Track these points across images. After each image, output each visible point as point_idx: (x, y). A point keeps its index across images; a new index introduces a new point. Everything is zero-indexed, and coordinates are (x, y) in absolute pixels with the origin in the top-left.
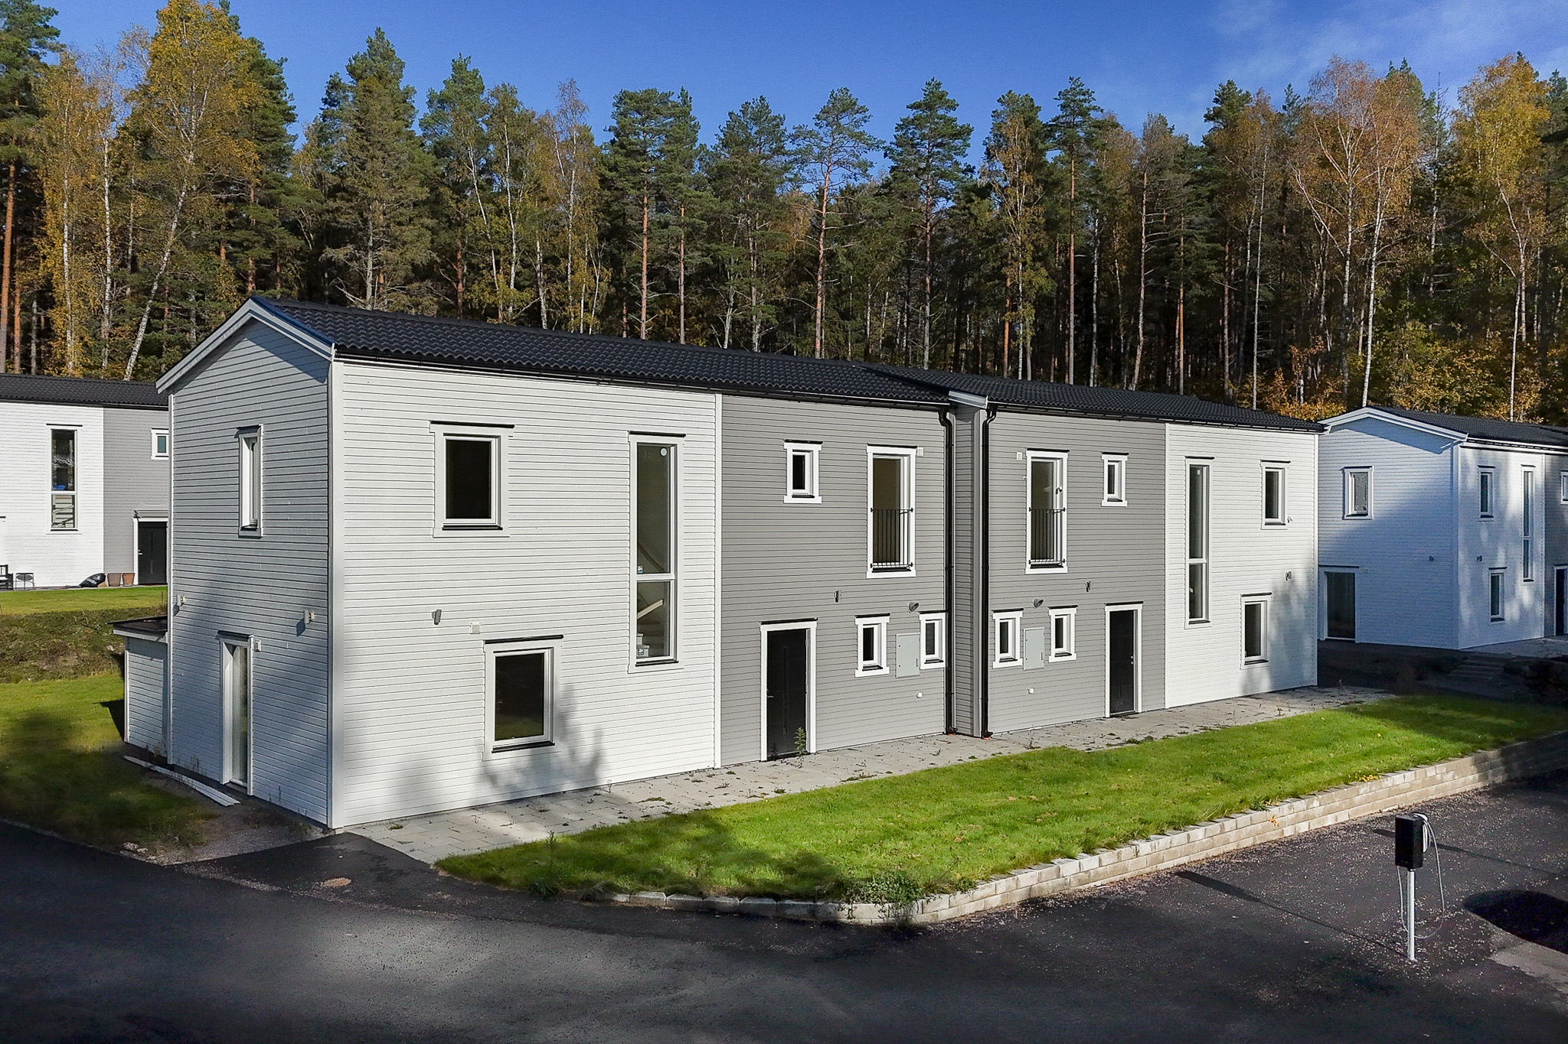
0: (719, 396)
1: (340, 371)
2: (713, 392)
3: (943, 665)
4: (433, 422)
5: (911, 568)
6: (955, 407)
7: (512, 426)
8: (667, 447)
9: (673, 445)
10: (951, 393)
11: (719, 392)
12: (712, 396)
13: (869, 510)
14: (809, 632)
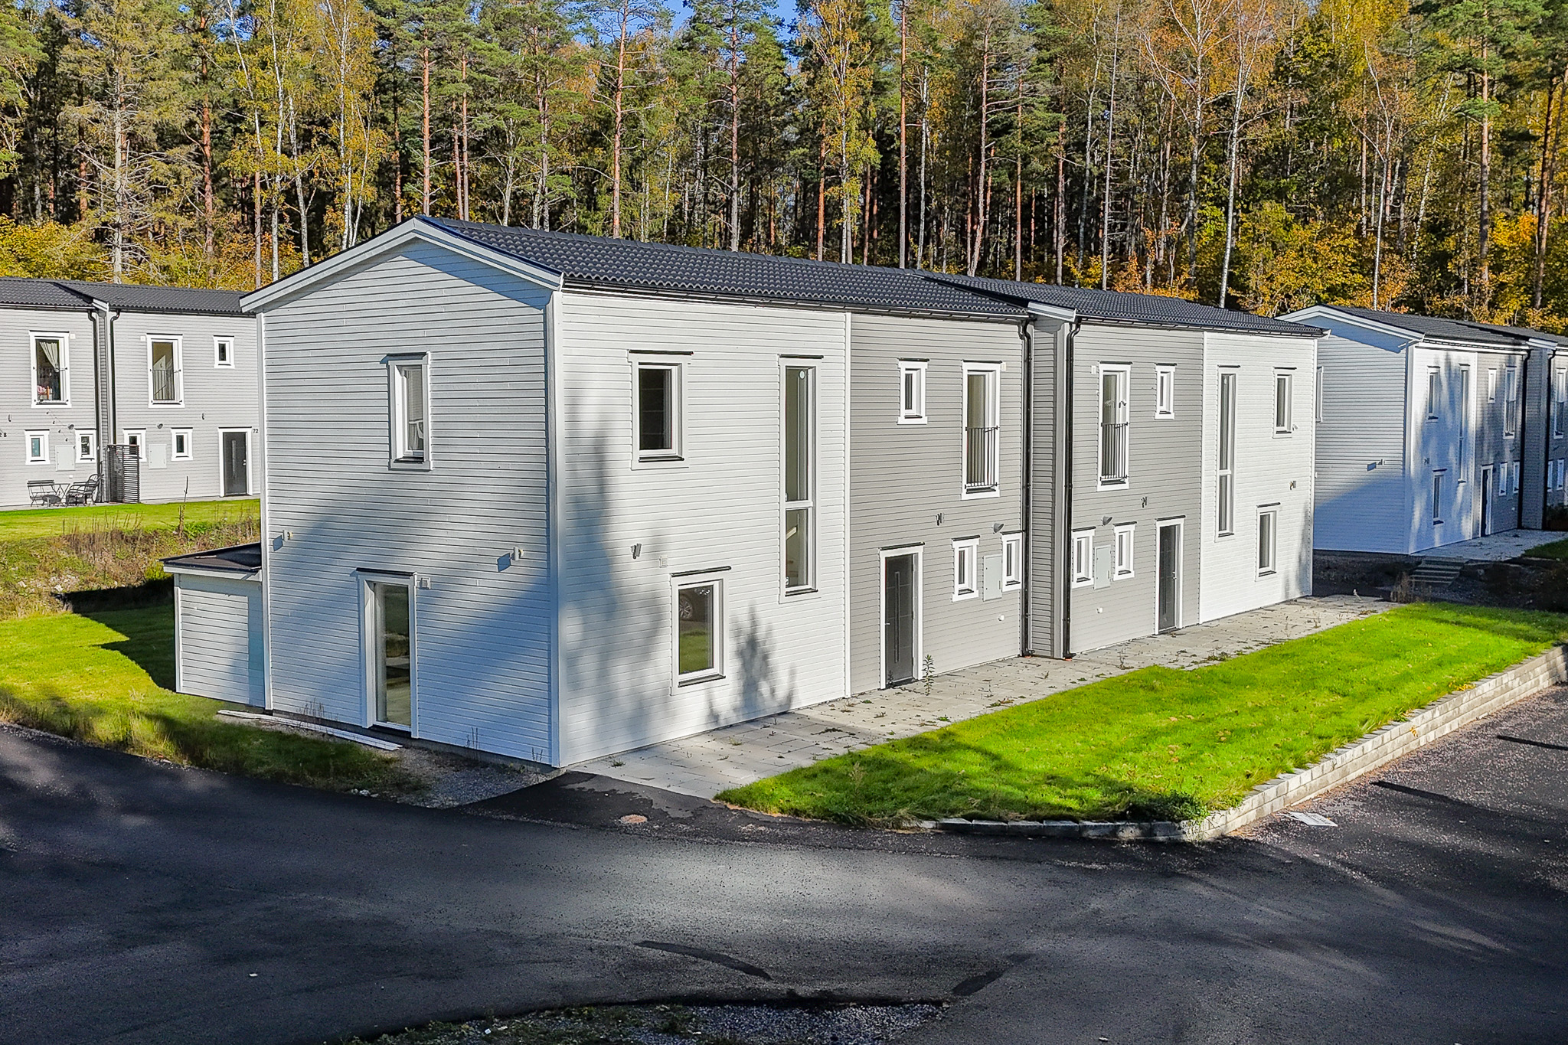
0: (849, 314)
1: (561, 300)
2: (844, 310)
3: (1019, 587)
4: (632, 351)
5: (996, 488)
6: (1033, 319)
7: (690, 353)
8: (806, 369)
9: (811, 367)
10: (1030, 305)
11: (848, 311)
12: (842, 314)
13: (964, 429)
14: (917, 557)
